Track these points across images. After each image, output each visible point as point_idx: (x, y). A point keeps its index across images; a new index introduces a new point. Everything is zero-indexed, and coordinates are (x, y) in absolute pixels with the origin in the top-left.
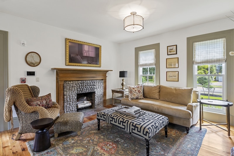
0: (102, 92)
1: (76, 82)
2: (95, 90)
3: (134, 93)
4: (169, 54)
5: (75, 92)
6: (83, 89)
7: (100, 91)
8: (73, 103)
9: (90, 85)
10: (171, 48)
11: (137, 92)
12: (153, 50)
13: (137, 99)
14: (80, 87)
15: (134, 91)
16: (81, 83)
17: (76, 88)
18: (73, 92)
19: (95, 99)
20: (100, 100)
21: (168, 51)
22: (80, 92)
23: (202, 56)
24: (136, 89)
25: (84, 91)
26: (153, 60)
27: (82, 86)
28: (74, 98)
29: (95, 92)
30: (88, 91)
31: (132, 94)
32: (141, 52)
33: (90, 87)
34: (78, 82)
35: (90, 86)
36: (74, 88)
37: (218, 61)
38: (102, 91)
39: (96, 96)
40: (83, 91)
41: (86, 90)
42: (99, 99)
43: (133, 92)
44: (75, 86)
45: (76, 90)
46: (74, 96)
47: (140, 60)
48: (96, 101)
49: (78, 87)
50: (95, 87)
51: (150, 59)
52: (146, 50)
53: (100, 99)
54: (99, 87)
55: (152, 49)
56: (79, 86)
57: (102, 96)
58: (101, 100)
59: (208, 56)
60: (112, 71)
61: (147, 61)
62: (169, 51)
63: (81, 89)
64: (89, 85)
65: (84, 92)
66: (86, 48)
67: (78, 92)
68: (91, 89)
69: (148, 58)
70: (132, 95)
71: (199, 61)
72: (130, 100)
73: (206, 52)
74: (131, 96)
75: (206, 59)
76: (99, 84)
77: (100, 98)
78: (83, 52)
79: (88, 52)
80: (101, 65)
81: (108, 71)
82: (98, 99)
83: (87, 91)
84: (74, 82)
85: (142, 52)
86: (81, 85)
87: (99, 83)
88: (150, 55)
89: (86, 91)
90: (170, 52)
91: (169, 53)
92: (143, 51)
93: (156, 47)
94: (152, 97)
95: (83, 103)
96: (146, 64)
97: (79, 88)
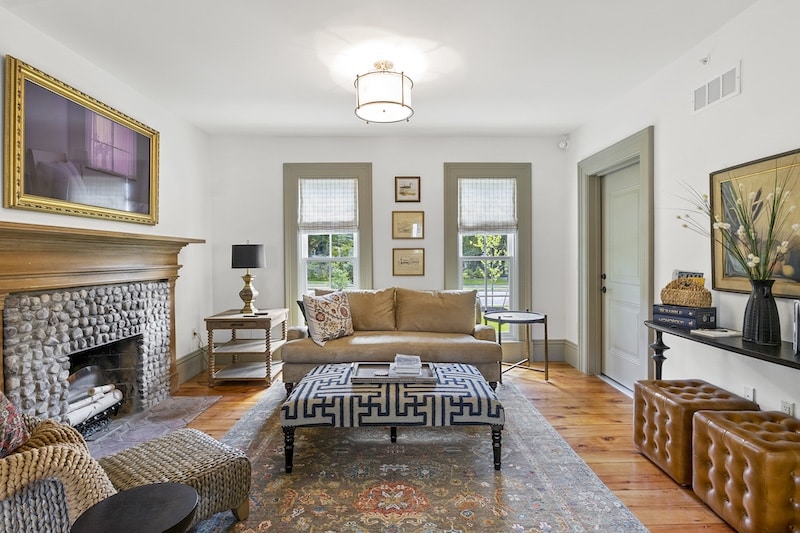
0: (165, 334)
1: (67, 294)
2: (143, 326)
3: (330, 317)
4: (399, 199)
5: (60, 347)
6: (95, 328)
7: (158, 329)
8: (51, 406)
9: (124, 308)
10: (407, 182)
11: (339, 313)
12: (351, 181)
13: (342, 336)
14: (86, 321)
15: (331, 313)
16: (88, 302)
17: (65, 328)
18: (51, 349)
19: (142, 366)
20: (157, 371)
21: (398, 192)
22: (85, 344)
23: (475, 214)
24: (334, 306)
25: (100, 336)
26: (350, 213)
27: (91, 314)
28: (55, 379)
29: (140, 337)
30: (118, 334)
31: (325, 324)
32: (307, 181)
33: (125, 314)
34: (76, 295)
35: (124, 312)
36: (54, 328)
37: (505, 227)
38: (164, 328)
39: (145, 356)
40: (96, 337)
41: (111, 331)
42: (157, 364)
43: (326, 315)
44: (65, 316)
45: (66, 338)
46: (56, 368)
47: (304, 209)
48: (144, 378)
49: (76, 323)
50: (141, 313)
51: (342, 209)
52: (327, 178)
53: (160, 366)
54: (156, 312)
55: (348, 178)
56: (82, 316)
57: (164, 350)
58: (163, 368)
59: (487, 214)
60: (204, 241)
61: (329, 214)
62: (399, 189)
63: (90, 330)
64: (119, 306)
65: (100, 343)
66: (101, 130)
67: (73, 348)
68: (129, 324)
69: (333, 205)
70: (327, 327)
71: (471, 225)
72: (323, 344)
73: (483, 204)
74: (323, 332)
75: (483, 220)
76: (156, 301)
77: (159, 360)
78: (87, 150)
79: (110, 152)
80: (157, 217)
81: (185, 244)
82: (151, 365)
83: (113, 335)
84: (57, 296)
85: (311, 181)
86: (86, 310)
87: (156, 295)
88: (341, 195)
89: (107, 335)
90: (402, 193)
91: (400, 197)
92: (315, 181)
93: (361, 173)
94: (373, 326)
95: (89, 400)
96: (326, 223)
97: (81, 325)
